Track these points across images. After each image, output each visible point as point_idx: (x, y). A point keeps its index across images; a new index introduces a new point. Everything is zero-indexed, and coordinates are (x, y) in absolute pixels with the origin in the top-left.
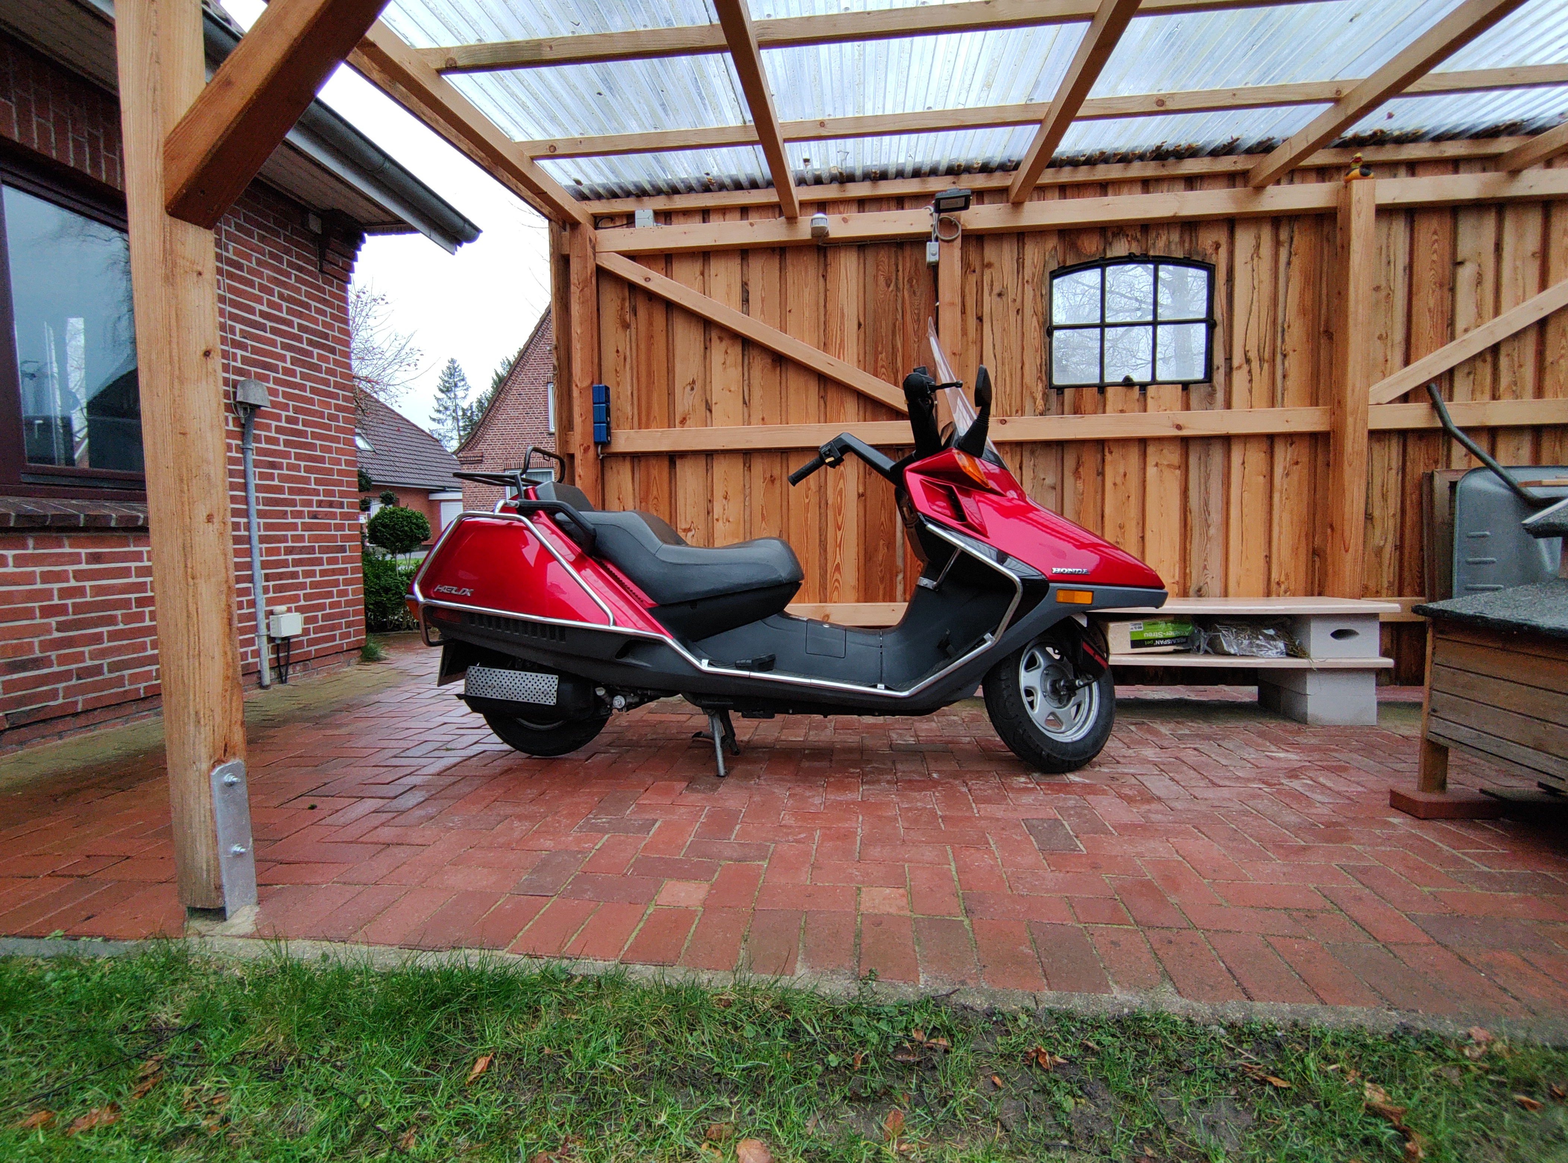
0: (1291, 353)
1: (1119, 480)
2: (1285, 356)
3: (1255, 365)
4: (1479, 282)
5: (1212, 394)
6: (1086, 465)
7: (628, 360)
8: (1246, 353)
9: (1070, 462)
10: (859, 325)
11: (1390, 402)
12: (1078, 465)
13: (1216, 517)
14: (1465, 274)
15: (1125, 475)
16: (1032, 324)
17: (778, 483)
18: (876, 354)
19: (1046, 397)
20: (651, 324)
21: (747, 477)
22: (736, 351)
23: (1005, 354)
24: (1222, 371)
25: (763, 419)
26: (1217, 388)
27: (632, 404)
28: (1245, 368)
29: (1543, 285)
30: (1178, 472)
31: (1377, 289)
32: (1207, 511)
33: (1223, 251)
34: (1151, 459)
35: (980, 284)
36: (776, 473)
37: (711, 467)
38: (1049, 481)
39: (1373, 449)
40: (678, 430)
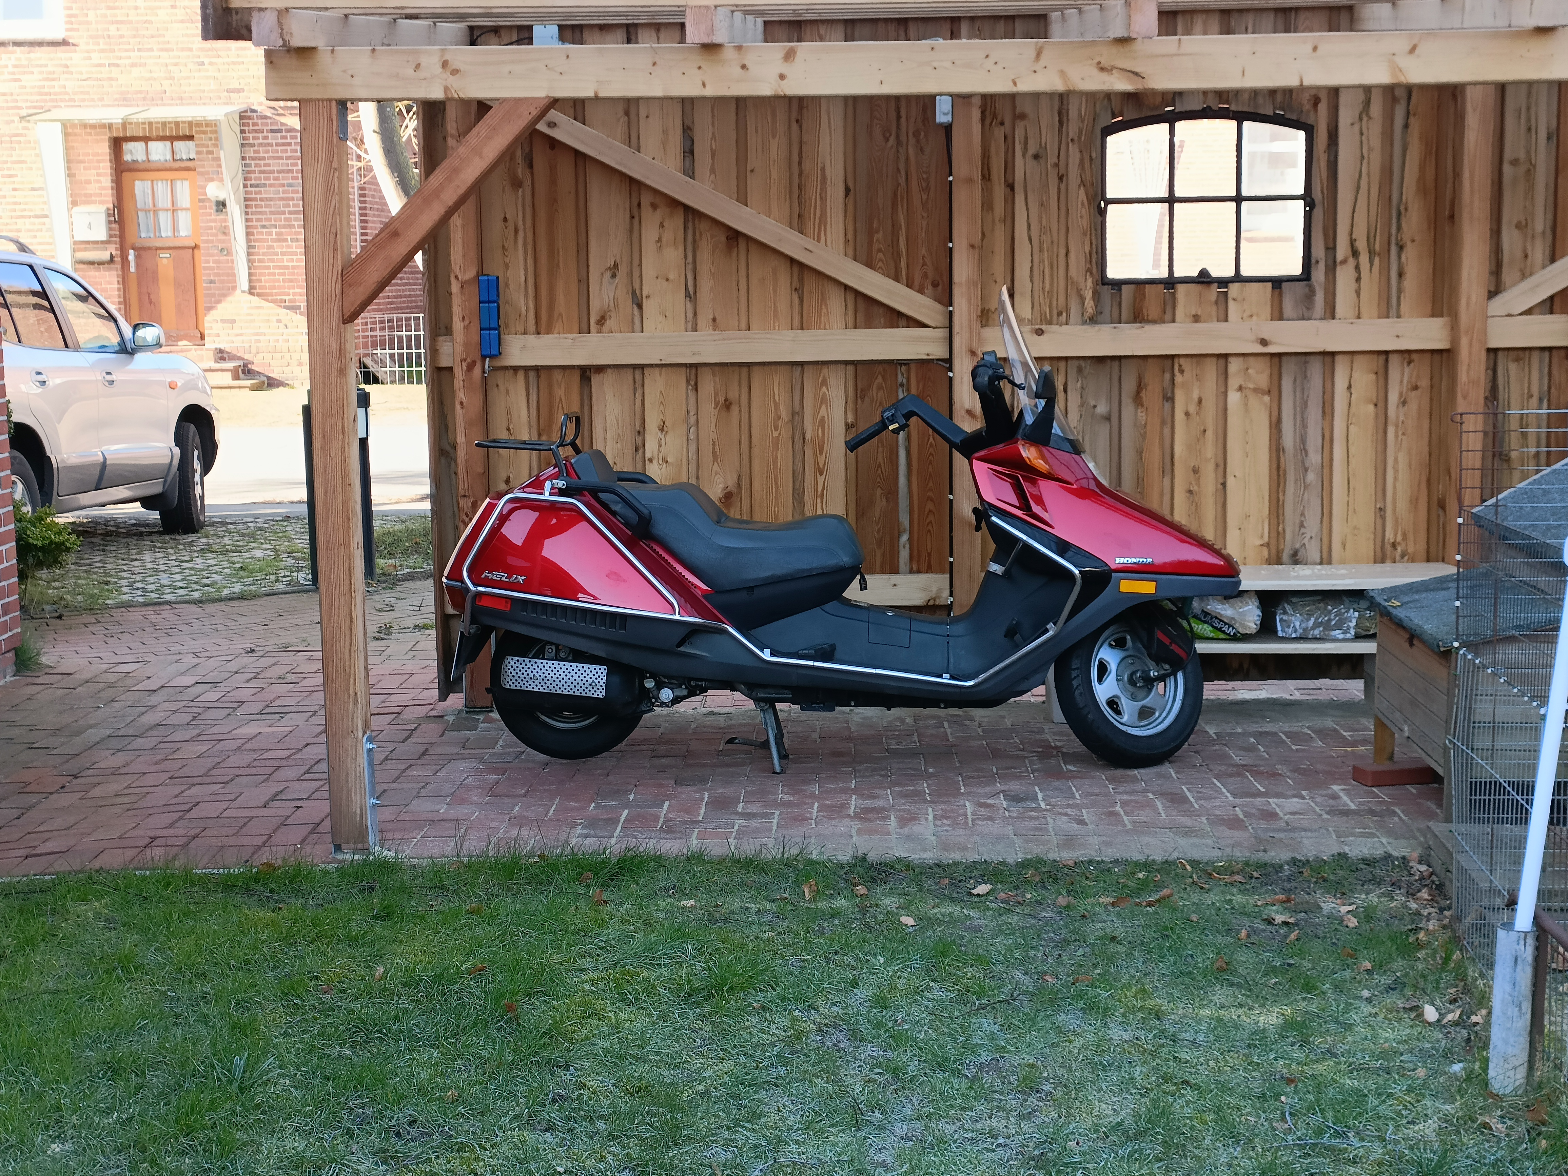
0: (1409, 244)
1: (1192, 409)
2: (1401, 248)
3: (1364, 259)
5: (1310, 296)
6: (1150, 388)
7: (521, 234)
8: (1352, 242)
10: (847, 191)
11: (1527, 313)
12: (1140, 387)
13: (1314, 458)
15: (1200, 401)
16: (1079, 198)
17: (735, 409)
18: (871, 233)
19: (1096, 295)
20: (553, 181)
21: (692, 400)
22: (675, 223)
23: (1044, 237)
24: (1322, 265)
25: (714, 320)
26: (1317, 288)
27: (526, 295)
28: (1352, 262)
30: (1267, 398)
31: (1515, 162)
32: (1303, 450)
33: (1323, 108)
34: (1234, 382)
35: (1010, 141)
36: (733, 395)
37: (638, 387)
38: (1102, 409)
39: (1510, 370)
40: (593, 338)
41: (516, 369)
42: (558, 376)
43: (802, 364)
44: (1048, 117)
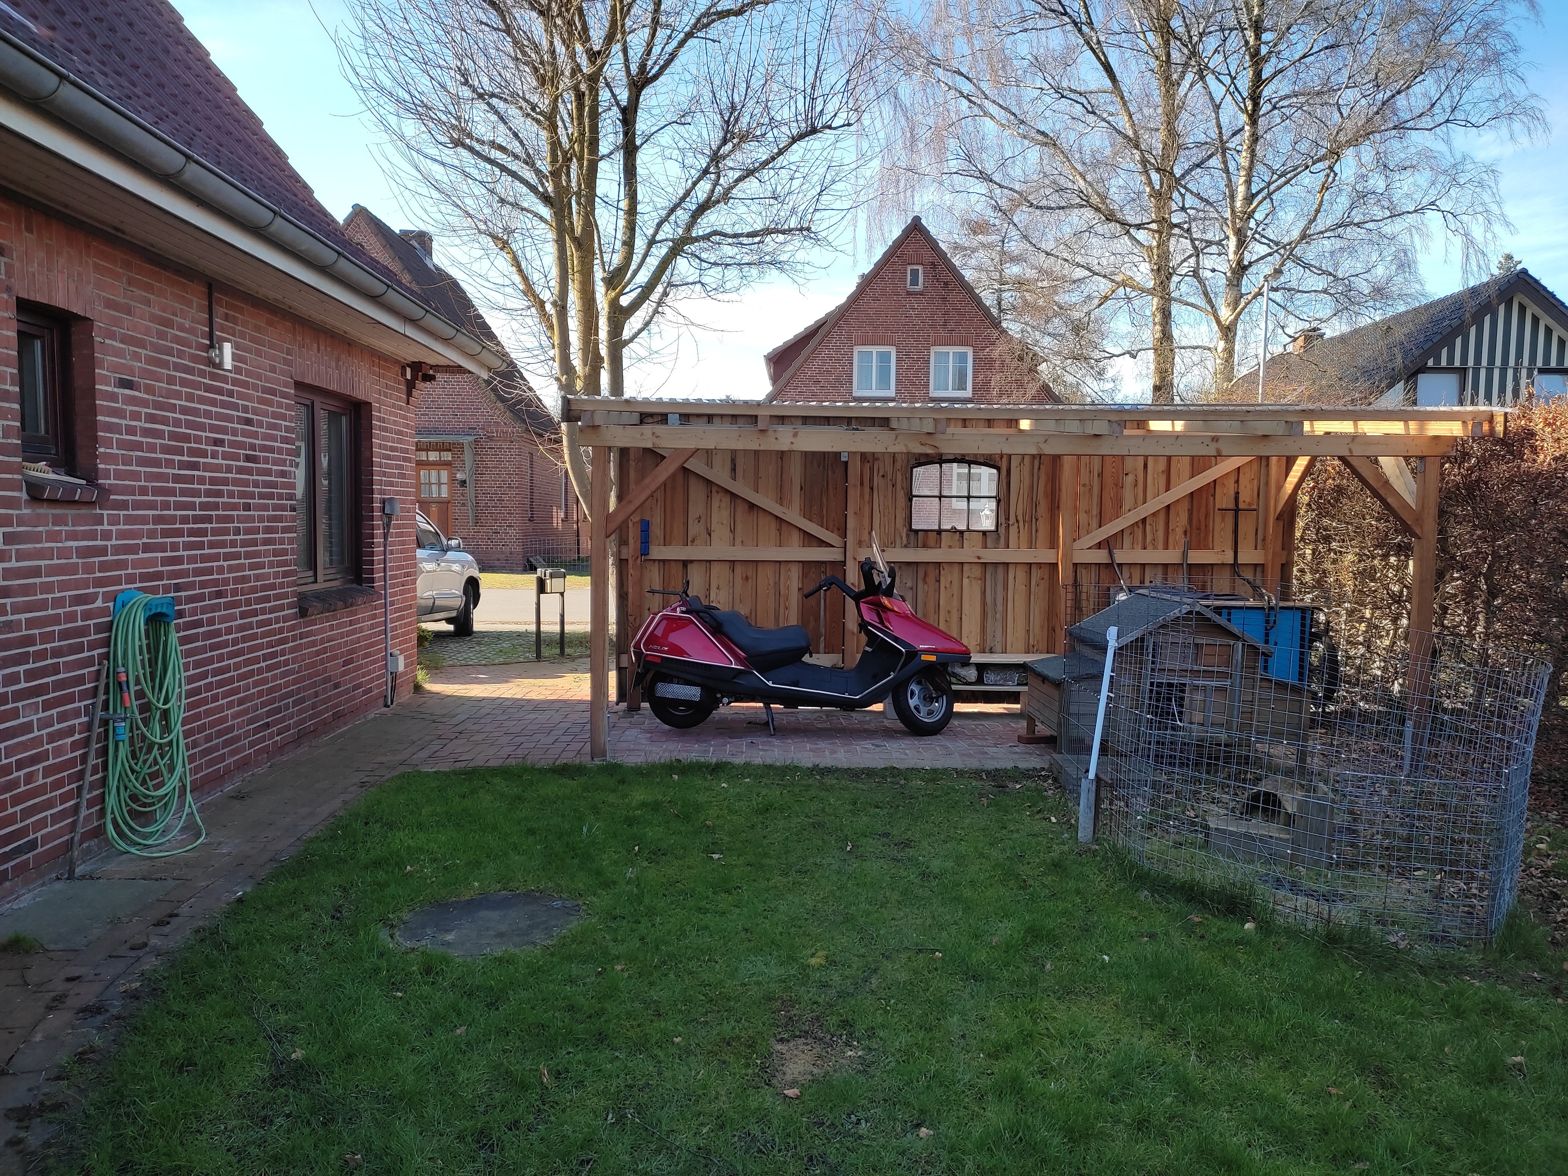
0: (1040, 518)
1: (948, 585)
2: (1037, 520)
3: (1021, 523)
4: (1136, 485)
5: (998, 539)
6: (930, 576)
8: (1016, 517)
9: (921, 574)
10: (802, 488)
11: (1090, 548)
12: (926, 576)
13: (1000, 608)
14: (1130, 479)
15: (951, 583)
16: (901, 494)
17: (750, 580)
18: (811, 506)
19: (908, 536)
21: (732, 576)
22: (726, 499)
23: (885, 510)
24: (1004, 525)
25: (742, 541)
26: (1001, 536)
27: (660, 529)
28: (1016, 525)
29: (1168, 489)
30: (980, 582)
31: (1084, 485)
32: (995, 604)
33: (1005, 459)
34: (965, 574)
35: (872, 469)
36: (750, 574)
37: (709, 570)
38: (909, 584)
39: (1083, 574)
40: (689, 548)
41: (654, 560)
42: (673, 564)
43: (780, 562)
44: (888, 461)
